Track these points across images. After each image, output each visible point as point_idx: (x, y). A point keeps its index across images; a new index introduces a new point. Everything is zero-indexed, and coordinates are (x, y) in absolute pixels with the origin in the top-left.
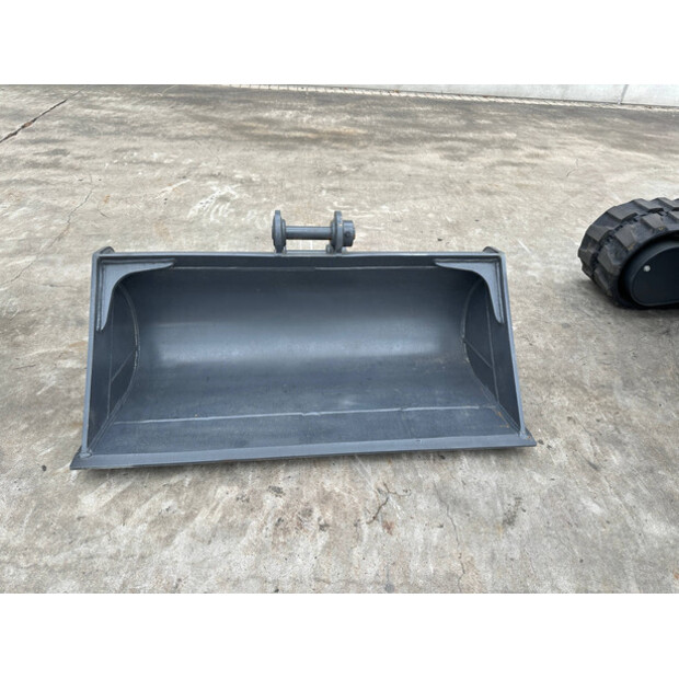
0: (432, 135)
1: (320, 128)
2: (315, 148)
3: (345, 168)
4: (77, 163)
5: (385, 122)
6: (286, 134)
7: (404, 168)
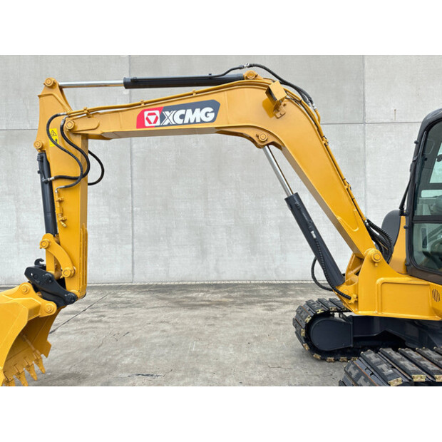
1: (213, 299)
2: (208, 308)
3: (218, 316)
4: (108, 320)
6: (198, 303)
7: (245, 315)
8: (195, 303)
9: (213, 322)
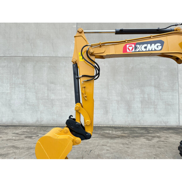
0: (142, 135)
1: (118, 134)
2: (119, 139)
3: (127, 143)
5: (130, 133)
6: (112, 136)
7: (140, 143)
8: (111, 136)
9: (127, 146)
